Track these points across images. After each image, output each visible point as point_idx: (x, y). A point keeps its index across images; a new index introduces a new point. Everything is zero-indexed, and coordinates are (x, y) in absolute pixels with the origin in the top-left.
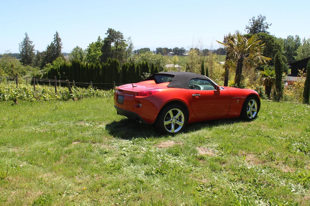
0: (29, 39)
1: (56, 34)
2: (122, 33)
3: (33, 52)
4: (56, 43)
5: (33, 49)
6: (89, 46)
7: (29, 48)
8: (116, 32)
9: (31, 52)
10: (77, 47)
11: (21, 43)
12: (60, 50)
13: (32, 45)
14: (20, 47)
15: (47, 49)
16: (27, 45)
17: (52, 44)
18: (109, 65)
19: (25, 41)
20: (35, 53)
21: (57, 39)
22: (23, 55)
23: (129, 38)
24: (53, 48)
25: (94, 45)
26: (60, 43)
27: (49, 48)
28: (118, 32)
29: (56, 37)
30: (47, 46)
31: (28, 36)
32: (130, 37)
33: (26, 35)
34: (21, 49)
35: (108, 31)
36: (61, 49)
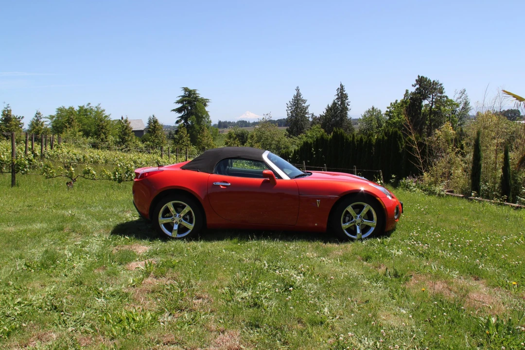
0: (301, 97)
1: (340, 87)
2: (441, 84)
3: (305, 117)
4: (340, 103)
5: (306, 111)
6: (389, 106)
7: (301, 110)
8: (431, 83)
9: (303, 115)
10: (373, 108)
11: (290, 102)
12: (346, 113)
13: (305, 105)
14: (287, 109)
15: (325, 111)
16: (298, 105)
17: (334, 104)
18: (386, 138)
19: (295, 100)
20: (309, 117)
21: (342, 96)
22: (291, 121)
23: (463, 92)
24: (334, 110)
25: (399, 104)
26: (347, 101)
27: (329, 110)
28: (434, 81)
29: (340, 92)
30: (326, 107)
31: (300, 91)
32: (465, 91)
33: (298, 90)
34: (289, 111)
35: (416, 80)
36: (348, 112)
